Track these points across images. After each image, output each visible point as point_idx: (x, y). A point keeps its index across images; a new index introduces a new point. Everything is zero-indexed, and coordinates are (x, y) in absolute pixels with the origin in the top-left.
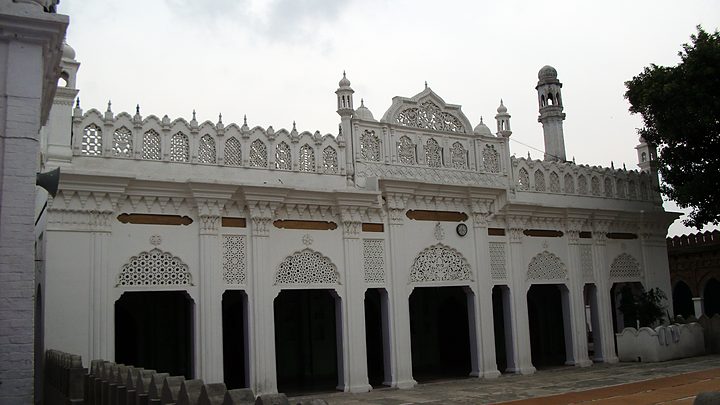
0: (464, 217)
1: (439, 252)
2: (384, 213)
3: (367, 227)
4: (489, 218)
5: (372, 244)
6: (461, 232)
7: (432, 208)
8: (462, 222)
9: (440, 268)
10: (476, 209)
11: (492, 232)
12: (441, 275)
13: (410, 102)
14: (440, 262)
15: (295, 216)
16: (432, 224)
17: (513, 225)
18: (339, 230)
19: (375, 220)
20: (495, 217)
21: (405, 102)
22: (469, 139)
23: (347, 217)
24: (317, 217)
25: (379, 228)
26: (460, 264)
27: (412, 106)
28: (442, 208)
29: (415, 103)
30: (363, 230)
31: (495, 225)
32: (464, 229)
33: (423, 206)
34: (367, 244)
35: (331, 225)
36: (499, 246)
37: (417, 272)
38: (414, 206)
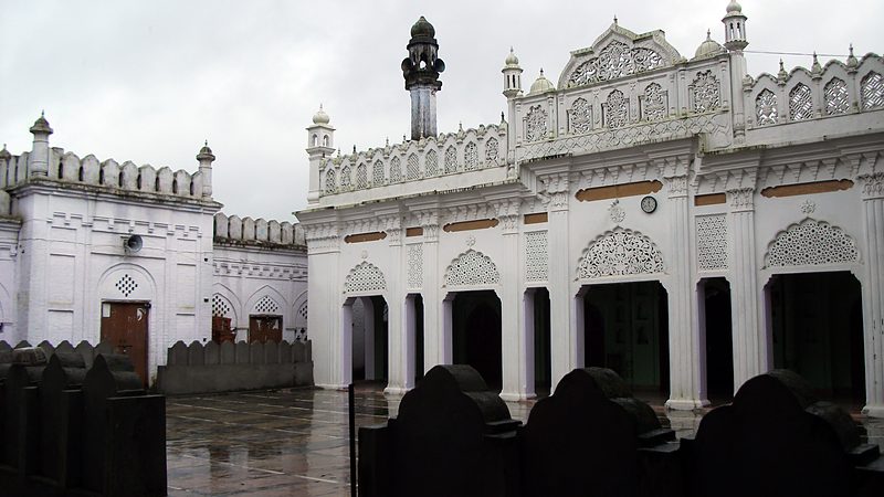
0: (656, 185)
1: (620, 238)
2: (545, 199)
3: (529, 219)
4: (693, 182)
5: (536, 237)
6: (651, 208)
7: (609, 182)
8: (651, 194)
9: (621, 258)
10: (669, 173)
11: (700, 200)
12: (621, 267)
13: (584, 54)
14: (620, 250)
15: (461, 219)
17: (733, 185)
18: (501, 225)
19: (538, 209)
20: (702, 179)
21: (577, 56)
22: (668, 73)
23: (503, 212)
24: (481, 216)
25: (543, 217)
26: (649, 251)
27: (591, 57)
28: (624, 179)
29: (592, 52)
30: (526, 223)
31: (706, 190)
32: (652, 203)
33: (597, 183)
34: (530, 237)
35: (494, 222)
36: (714, 219)
37: (590, 266)
38: (584, 186)
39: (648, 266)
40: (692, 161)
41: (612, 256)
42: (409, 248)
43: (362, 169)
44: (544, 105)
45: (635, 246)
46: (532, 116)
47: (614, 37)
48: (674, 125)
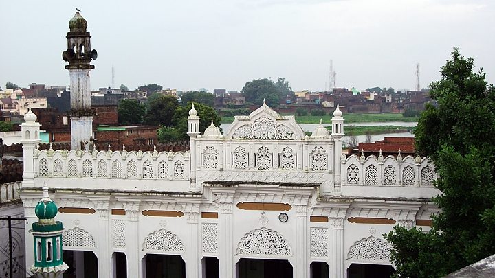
0: (288, 207)
1: (264, 233)
2: (217, 205)
3: (205, 215)
4: (310, 208)
5: (209, 226)
6: (284, 219)
7: (259, 200)
8: (285, 212)
9: (265, 245)
10: (297, 202)
11: (313, 219)
12: (265, 250)
13: (245, 120)
14: (264, 240)
15: (155, 208)
16: (258, 213)
17: (333, 214)
18: (185, 217)
19: (212, 210)
20: (315, 208)
21: (239, 120)
22: (298, 143)
23: (188, 209)
24: (170, 209)
25: (215, 215)
26: (282, 243)
27: (248, 122)
28: (268, 200)
29: (249, 120)
30: (202, 217)
31: (317, 214)
32: (286, 217)
33: (251, 199)
34: (206, 226)
35: (180, 214)
36: (321, 230)
37: (245, 247)
38: (243, 200)
39: (282, 251)
40: (310, 197)
41: (260, 243)
42: (114, 222)
43: (73, 163)
44: (217, 146)
45: (274, 239)
46: (207, 151)
47: (264, 113)
48: (300, 175)
